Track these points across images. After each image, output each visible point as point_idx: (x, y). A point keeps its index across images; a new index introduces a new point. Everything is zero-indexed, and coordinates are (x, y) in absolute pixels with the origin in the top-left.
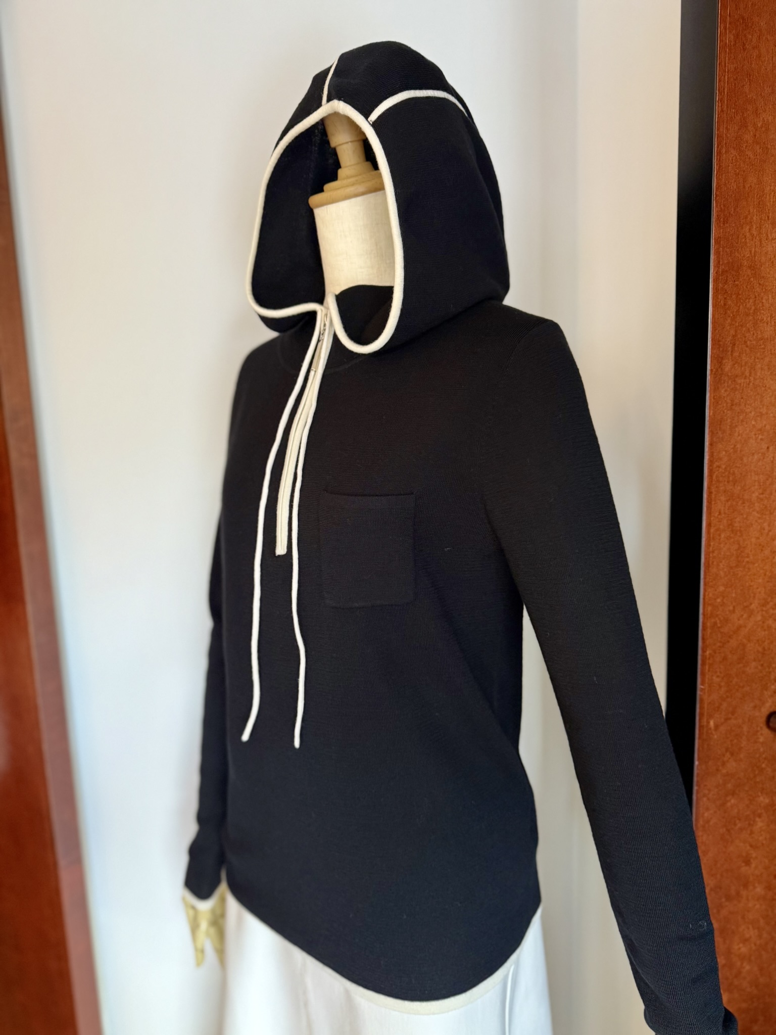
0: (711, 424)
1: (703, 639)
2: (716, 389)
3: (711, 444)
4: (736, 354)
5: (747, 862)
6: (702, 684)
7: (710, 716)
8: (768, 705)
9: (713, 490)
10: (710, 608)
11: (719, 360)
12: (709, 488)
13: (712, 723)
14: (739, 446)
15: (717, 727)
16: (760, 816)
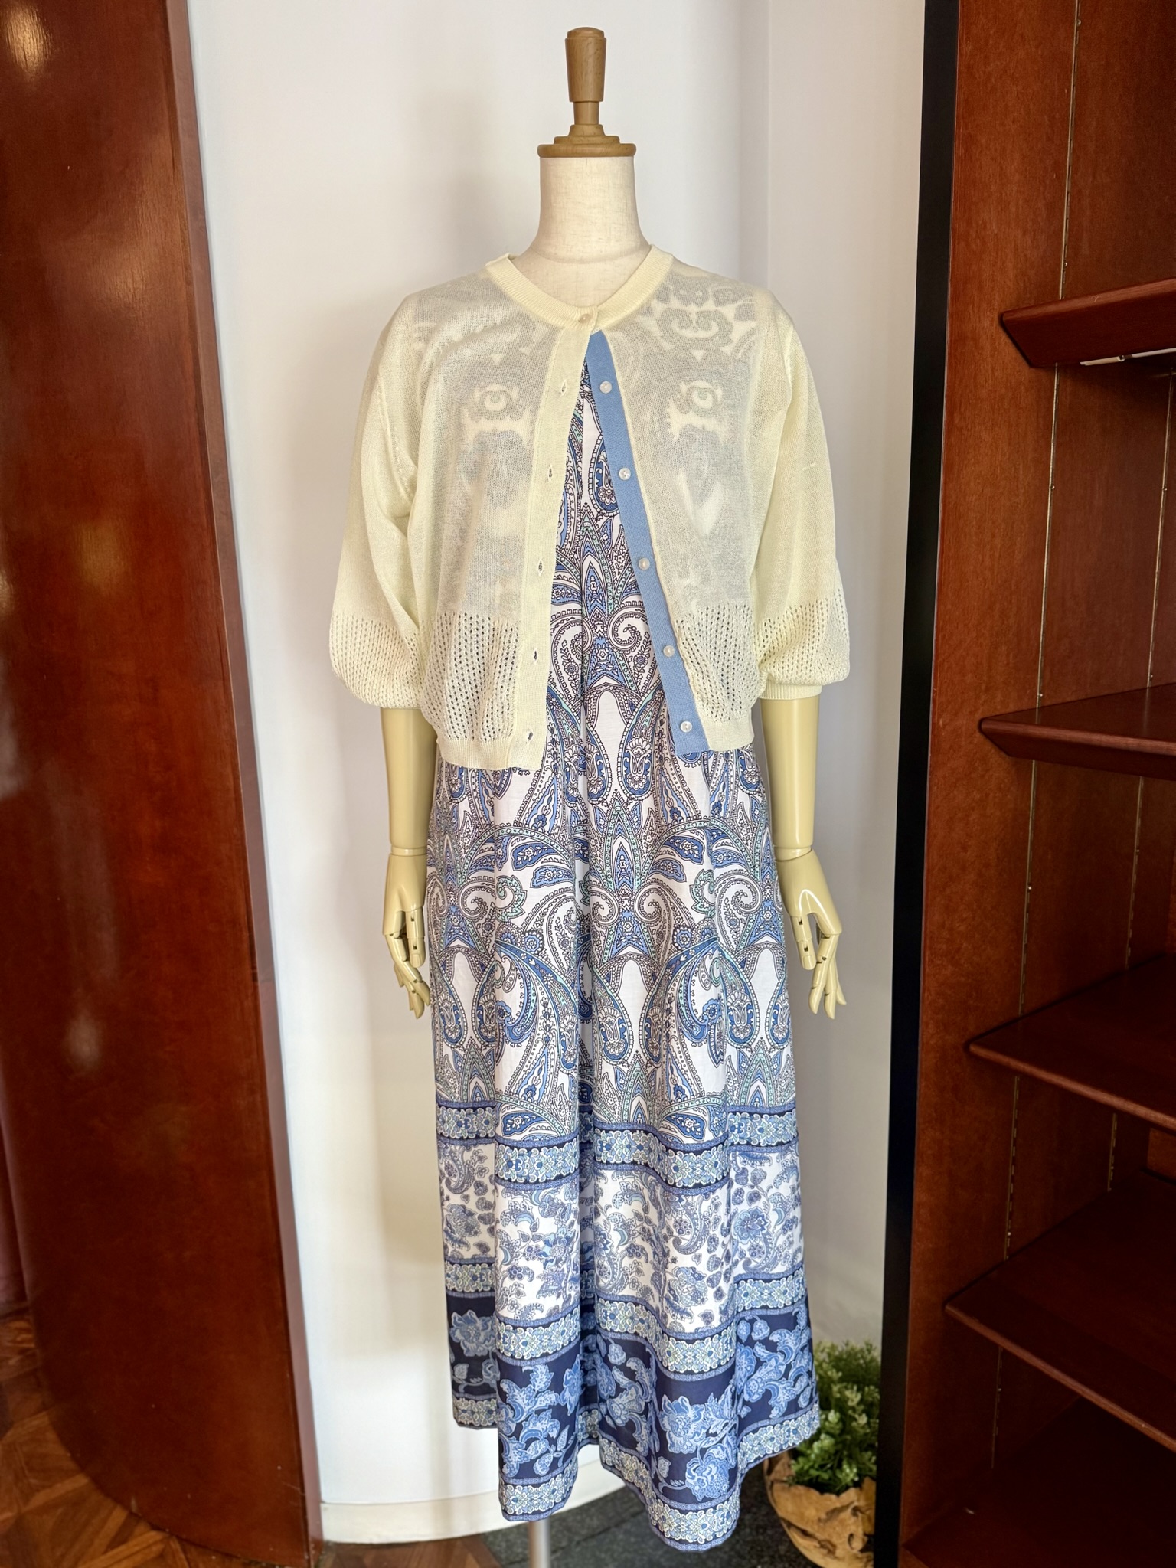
0: (945, 466)
1: (936, 648)
2: (948, 438)
3: (945, 483)
4: (962, 410)
5: (965, 849)
6: (935, 687)
7: (940, 716)
8: (980, 711)
9: (946, 522)
10: (941, 623)
11: (950, 413)
12: (943, 520)
13: (941, 723)
14: (963, 487)
15: (944, 726)
16: (973, 809)
